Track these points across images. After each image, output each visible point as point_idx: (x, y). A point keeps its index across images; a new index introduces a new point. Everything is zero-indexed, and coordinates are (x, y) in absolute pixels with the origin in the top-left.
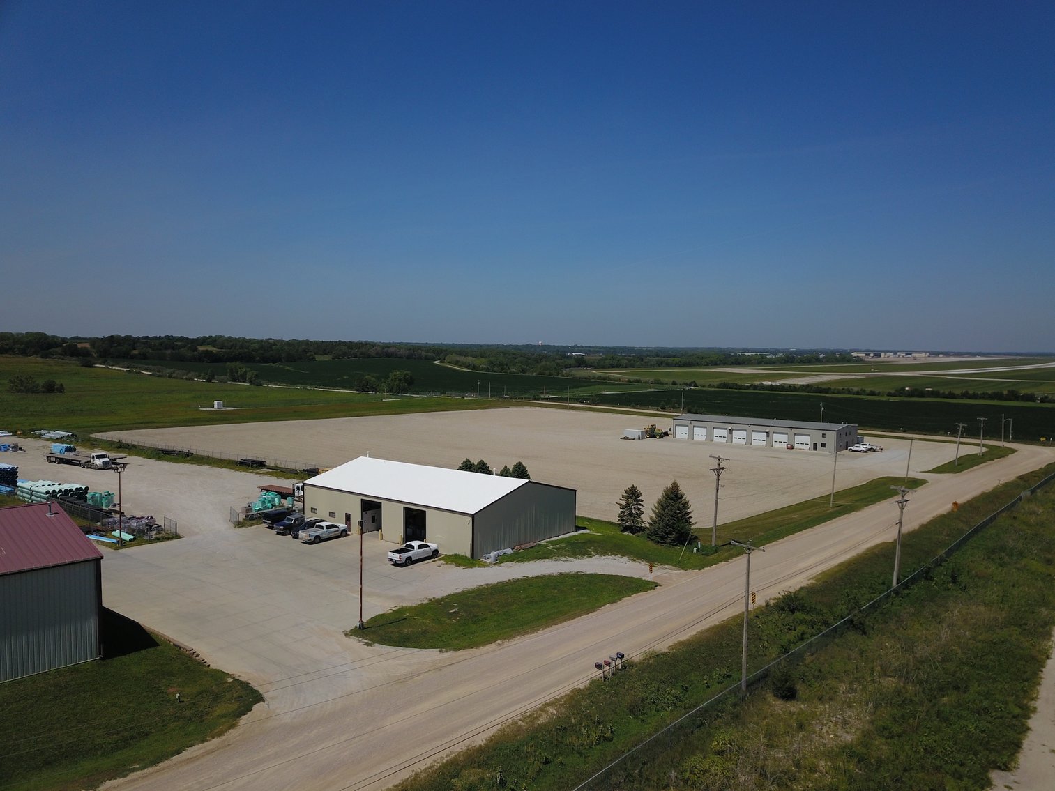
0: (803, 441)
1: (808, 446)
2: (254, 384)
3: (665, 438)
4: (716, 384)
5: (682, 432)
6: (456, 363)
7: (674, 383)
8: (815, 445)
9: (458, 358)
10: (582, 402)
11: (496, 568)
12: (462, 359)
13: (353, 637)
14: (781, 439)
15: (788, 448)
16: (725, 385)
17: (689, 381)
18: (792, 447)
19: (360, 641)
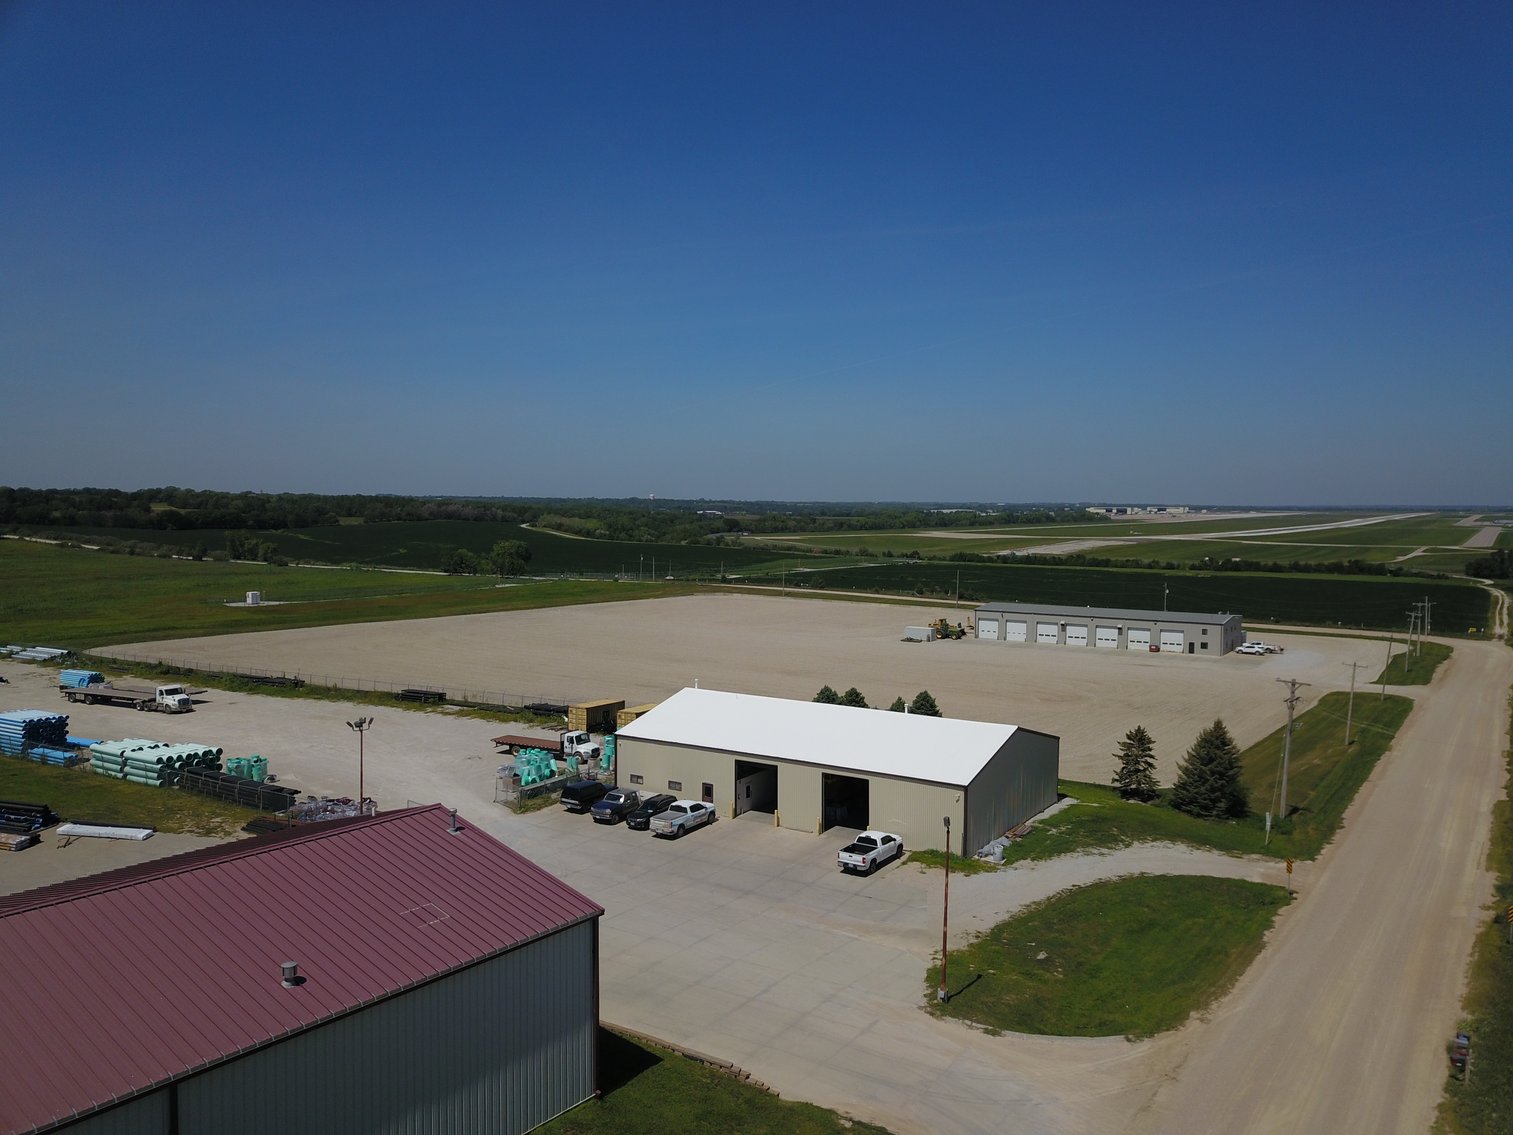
0: (1173, 641)
1: (1182, 647)
2: (274, 563)
3: (963, 638)
4: (948, 554)
5: (988, 629)
6: (559, 527)
7: (890, 555)
8: (1192, 645)
9: (558, 520)
10: (797, 585)
11: (1010, 871)
12: (565, 521)
13: (949, 1018)
14: (1140, 639)
15: (1151, 650)
16: (961, 557)
17: (909, 552)
18: (1158, 650)
19: (970, 1027)
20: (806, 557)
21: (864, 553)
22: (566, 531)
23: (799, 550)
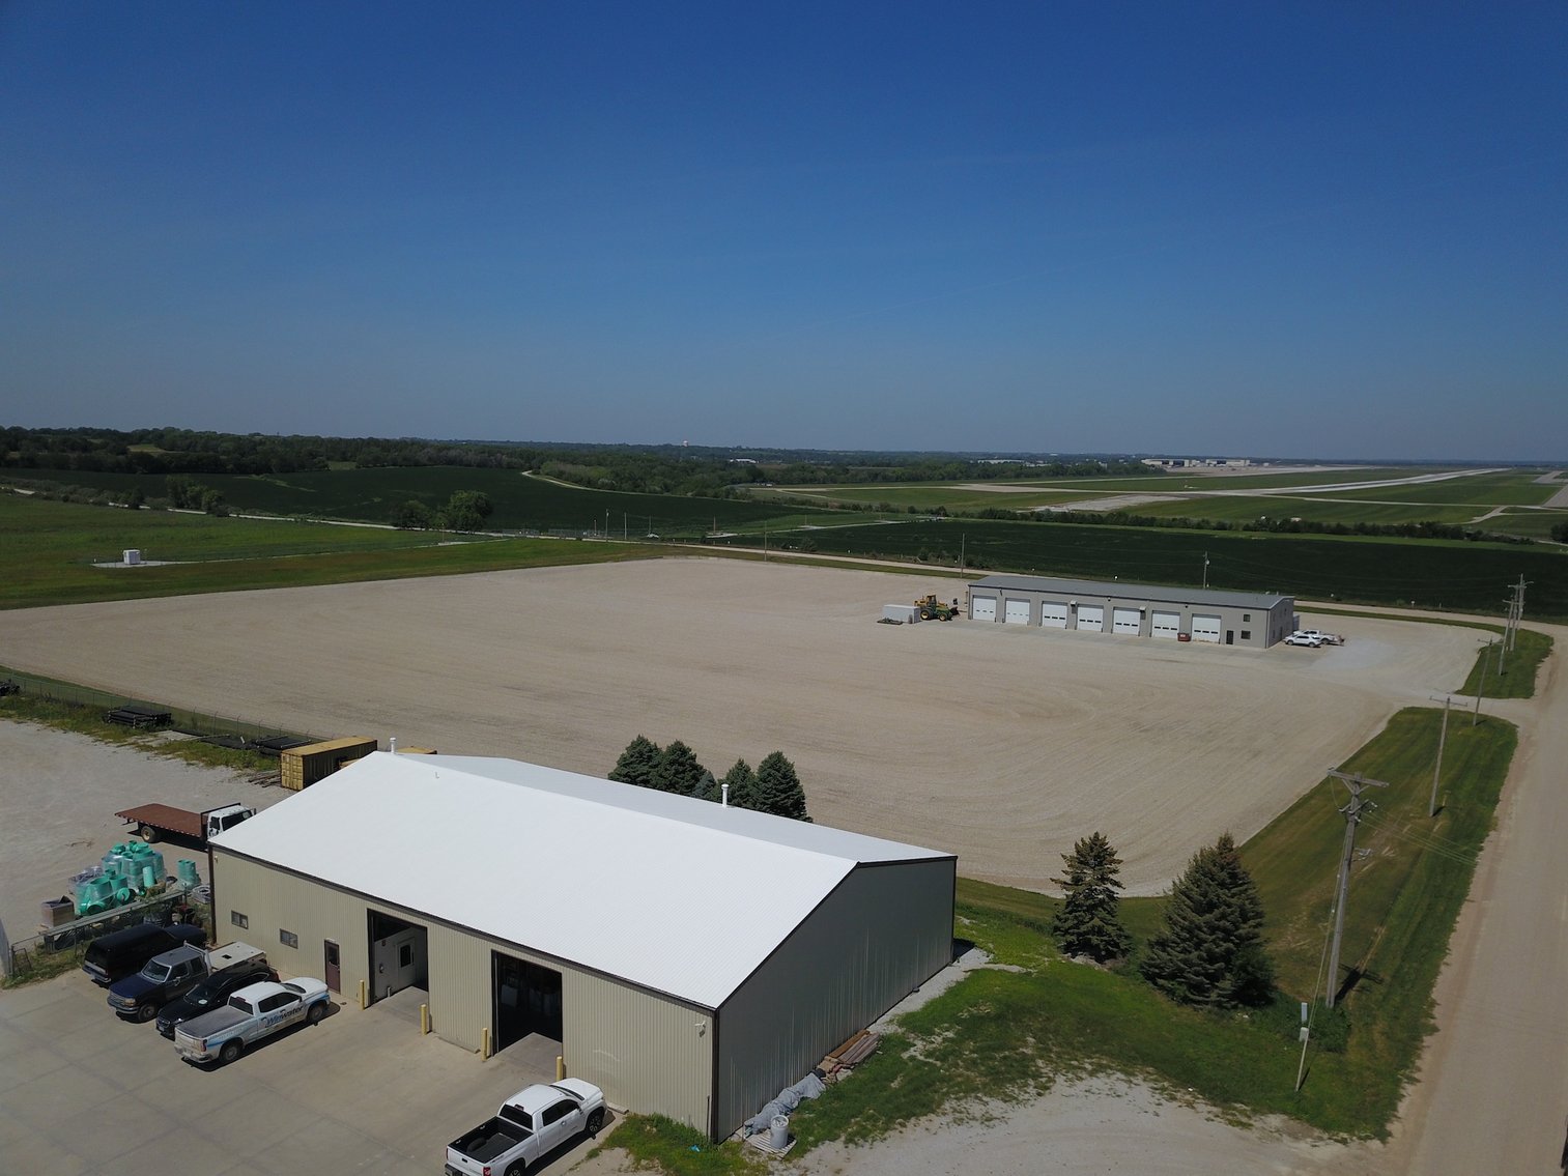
0: (1208, 628)
1: (1218, 636)
2: (213, 513)
3: (954, 618)
4: (979, 510)
5: (984, 609)
6: (560, 475)
7: (912, 511)
8: (1230, 634)
9: (563, 467)
10: (786, 548)
12: (569, 468)
14: (1166, 624)
15: (1180, 639)
16: (991, 514)
17: (935, 507)
18: (1188, 639)
20: (819, 513)
21: (885, 508)
22: (566, 480)
23: (814, 505)
